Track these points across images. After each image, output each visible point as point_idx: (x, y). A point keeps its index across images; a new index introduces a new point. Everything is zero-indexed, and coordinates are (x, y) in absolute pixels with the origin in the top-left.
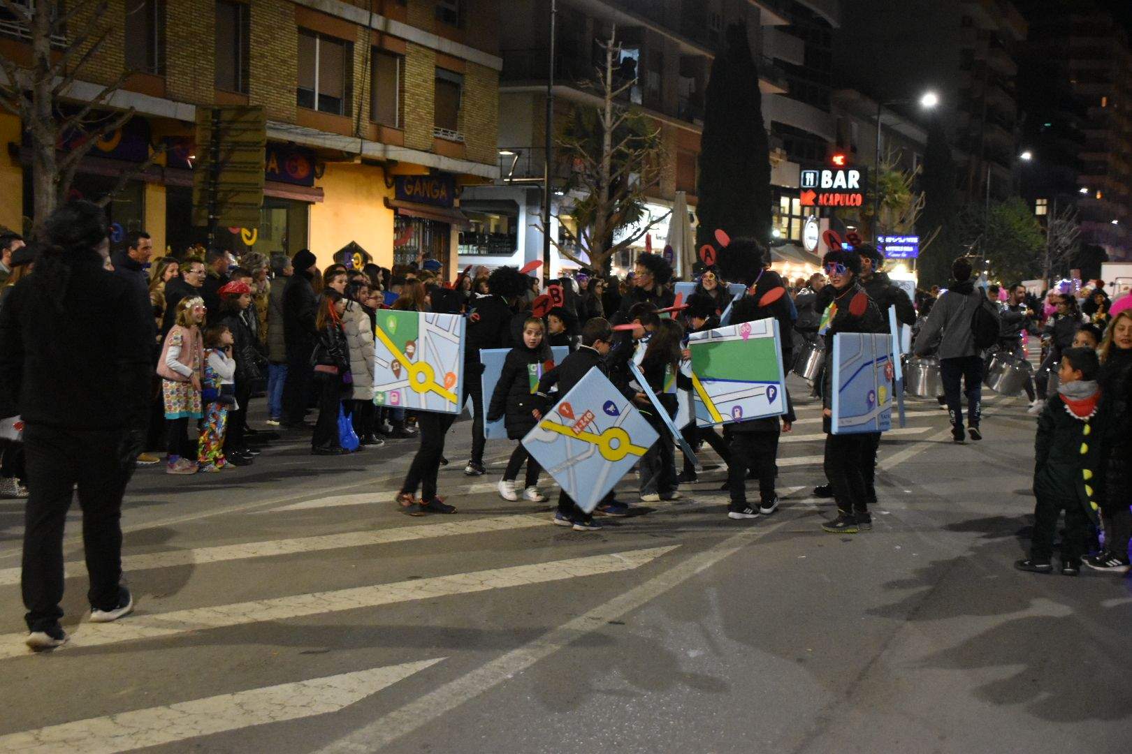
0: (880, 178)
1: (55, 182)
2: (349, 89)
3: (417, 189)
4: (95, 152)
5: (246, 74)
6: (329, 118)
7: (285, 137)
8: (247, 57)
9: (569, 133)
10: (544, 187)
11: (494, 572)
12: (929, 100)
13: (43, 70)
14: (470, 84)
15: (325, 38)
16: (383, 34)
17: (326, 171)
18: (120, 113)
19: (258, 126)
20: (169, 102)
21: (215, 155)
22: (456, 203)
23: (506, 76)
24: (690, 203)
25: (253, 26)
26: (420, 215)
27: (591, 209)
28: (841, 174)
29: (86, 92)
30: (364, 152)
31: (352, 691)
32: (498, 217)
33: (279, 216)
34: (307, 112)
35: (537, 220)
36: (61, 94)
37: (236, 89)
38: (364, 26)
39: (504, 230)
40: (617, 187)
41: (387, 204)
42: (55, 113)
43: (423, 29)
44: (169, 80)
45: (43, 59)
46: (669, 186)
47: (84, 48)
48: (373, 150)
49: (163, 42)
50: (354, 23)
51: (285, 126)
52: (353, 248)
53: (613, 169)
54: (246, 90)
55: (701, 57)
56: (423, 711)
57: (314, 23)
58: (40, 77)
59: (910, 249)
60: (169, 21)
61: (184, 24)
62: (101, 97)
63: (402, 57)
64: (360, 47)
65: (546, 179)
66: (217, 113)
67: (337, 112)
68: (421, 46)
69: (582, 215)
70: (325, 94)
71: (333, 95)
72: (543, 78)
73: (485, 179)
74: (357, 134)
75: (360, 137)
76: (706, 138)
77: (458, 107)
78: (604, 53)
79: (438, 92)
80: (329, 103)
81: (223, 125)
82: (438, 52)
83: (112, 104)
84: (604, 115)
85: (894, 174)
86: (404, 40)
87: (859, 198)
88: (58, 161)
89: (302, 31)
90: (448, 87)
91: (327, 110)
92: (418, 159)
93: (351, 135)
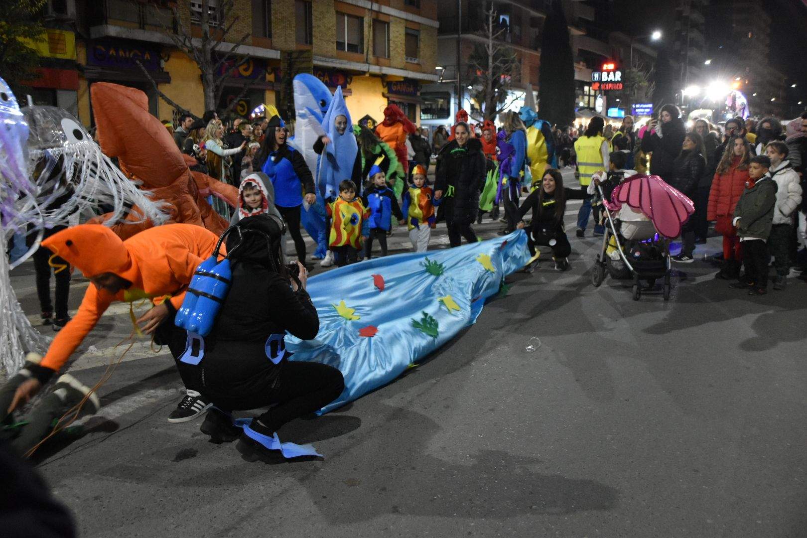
0: (632, 75)
1: (213, 91)
2: (362, 40)
3: (399, 87)
5: (311, 35)
6: (353, 55)
7: (330, 65)
8: (311, 28)
9: (472, 57)
10: (458, 84)
12: (656, 35)
13: (206, 37)
14: (423, 36)
15: (349, 16)
16: (378, 13)
17: (353, 80)
18: (242, 57)
19: (309, 59)
20: (274, 51)
22: (419, 94)
23: (441, 31)
24: (534, 90)
25: (313, 12)
26: (401, 100)
27: (483, 94)
28: (612, 74)
29: (224, 47)
30: (370, 71)
32: (442, 100)
34: (342, 52)
35: (457, 101)
36: (215, 49)
37: (306, 42)
38: (369, 10)
39: (446, 108)
40: (496, 83)
41: (384, 95)
42: (212, 58)
43: (398, 9)
44: (274, 40)
45: (206, 33)
46: (526, 82)
48: (375, 69)
49: (270, 23)
50: (364, 8)
51: (331, 60)
52: (367, 118)
53: (494, 74)
54: (311, 43)
55: (541, 18)
57: (345, 9)
58: (204, 41)
59: (648, 110)
60: (273, 12)
61: (281, 13)
62: (233, 49)
63: (388, 24)
64: (367, 20)
65: (458, 80)
66: (290, 54)
67: (357, 52)
68: (398, 17)
69: (479, 98)
70: (351, 43)
71: (353, 43)
72: (456, 31)
73: (432, 82)
74: (367, 62)
75: (369, 64)
76: (542, 58)
77: (417, 46)
78: (487, 17)
79: (407, 40)
81: (293, 60)
82: (406, 20)
83: (238, 52)
84: (488, 48)
85: (640, 73)
86: (389, 15)
87: (621, 86)
88: (215, 81)
89: (338, 12)
90: (412, 37)
91: (352, 51)
92: (398, 73)
93: (364, 63)
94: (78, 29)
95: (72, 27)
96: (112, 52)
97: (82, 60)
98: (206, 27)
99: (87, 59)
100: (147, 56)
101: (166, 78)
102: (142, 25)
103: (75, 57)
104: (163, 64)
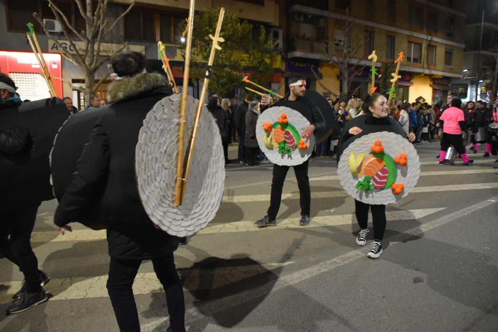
1: (347, 83)
2: (421, 56)
3: (439, 81)
4: (357, 76)
5: (394, 54)
6: (416, 64)
8: (394, 50)
10: (477, 80)
11: (461, 185)
13: (345, 56)
14: (455, 53)
15: (415, 43)
16: (431, 41)
17: (414, 78)
18: (363, 66)
21: (386, 75)
22: (450, 85)
23: (465, 50)
25: (396, 43)
26: (439, 88)
29: (354, 61)
30: (424, 72)
31: (421, 214)
32: (461, 88)
33: (401, 90)
34: (410, 63)
35: (474, 89)
36: (349, 62)
37: (391, 58)
38: (425, 40)
39: (463, 92)
41: (430, 86)
42: (348, 67)
43: (442, 38)
45: (345, 54)
47: (355, 50)
48: (427, 72)
49: (373, 48)
50: (423, 39)
51: (404, 67)
54: (394, 58)
56: (441, 221)
57: (413, 40)
58: (344, 59)
60: (375, 42)
62: (358, 62)
63: (436, 47)
64: (424, 45)
65: (477, 77)
66: (386, 64)
67: (417, 62)
68: (442, 43)
70: (414, 57)
71: (416, 58)
72: (478, 49)
73: (459, 78)
74: (423, 68)
77: (451, 59)
79: (446, 55)
80: (415, 60)
82: (446, 44)
83: (361, 64)
86: (437, 42)
88: (348, 78)
89: (410, 42)
90: (449, 54)
91: (415, 62)
92: (439, 73)
93: (421, 68)
94: (283, 54)
95: (281, 53)
96: (297, 64)
97: (283, 68)
98: (345, 51)
99: (286, 68)
100: (312, 66)
101: (321, 77)
102: (312, 51)
103: (280, 67)
104: (319, 69)
